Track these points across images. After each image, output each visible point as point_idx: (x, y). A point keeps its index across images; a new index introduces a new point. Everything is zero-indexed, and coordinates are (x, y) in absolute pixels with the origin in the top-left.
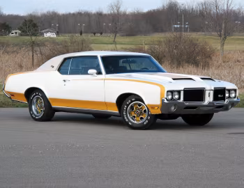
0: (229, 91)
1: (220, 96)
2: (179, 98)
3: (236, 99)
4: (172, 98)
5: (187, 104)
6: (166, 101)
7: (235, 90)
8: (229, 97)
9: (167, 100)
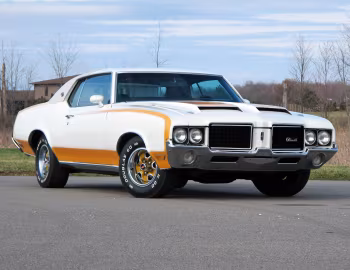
0: (316, 132)
1: (288, 140)
2: (203, 141)
3: (331, 147)
4: (187, 139)
5: (216, 151)
6: (171, 145)
7: (329, 132)
8: (316, 143)
9: (174, 142)
